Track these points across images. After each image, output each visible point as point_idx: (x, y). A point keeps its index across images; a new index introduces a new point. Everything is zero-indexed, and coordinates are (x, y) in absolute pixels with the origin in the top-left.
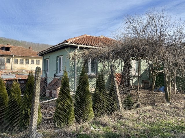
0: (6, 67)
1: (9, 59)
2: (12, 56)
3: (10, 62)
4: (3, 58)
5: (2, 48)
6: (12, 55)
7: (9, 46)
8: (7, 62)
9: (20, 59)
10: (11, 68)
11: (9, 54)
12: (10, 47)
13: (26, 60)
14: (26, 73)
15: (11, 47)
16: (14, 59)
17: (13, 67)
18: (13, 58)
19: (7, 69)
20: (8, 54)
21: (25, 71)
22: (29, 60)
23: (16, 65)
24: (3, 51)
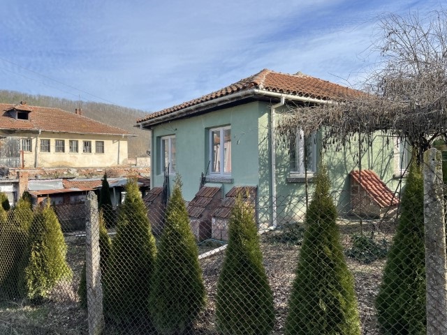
0: (23, 161)
1: (30, 141)
2: (37, 132)
3: (30, 149)
4: (15, 138)
5: (9, 113)
6: (36, 129)
7: (26, 107)
8: (24, 148)
9: (56, 141)
10: (34, 163)
11: (28, 128)
12: (29, 109)
13: (71, 142)
14: (78, 174)
15: (31, 110)
16: (41, 140)
17: (39, 161)
18: (39, 139)
19: (26, 166)
20: (25, 128)
21: (75, 170)
22: (77, 142)
23: (45, 155)
24: (11, 119)
